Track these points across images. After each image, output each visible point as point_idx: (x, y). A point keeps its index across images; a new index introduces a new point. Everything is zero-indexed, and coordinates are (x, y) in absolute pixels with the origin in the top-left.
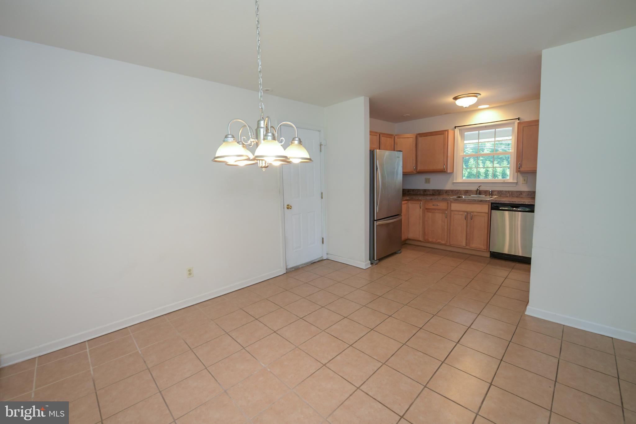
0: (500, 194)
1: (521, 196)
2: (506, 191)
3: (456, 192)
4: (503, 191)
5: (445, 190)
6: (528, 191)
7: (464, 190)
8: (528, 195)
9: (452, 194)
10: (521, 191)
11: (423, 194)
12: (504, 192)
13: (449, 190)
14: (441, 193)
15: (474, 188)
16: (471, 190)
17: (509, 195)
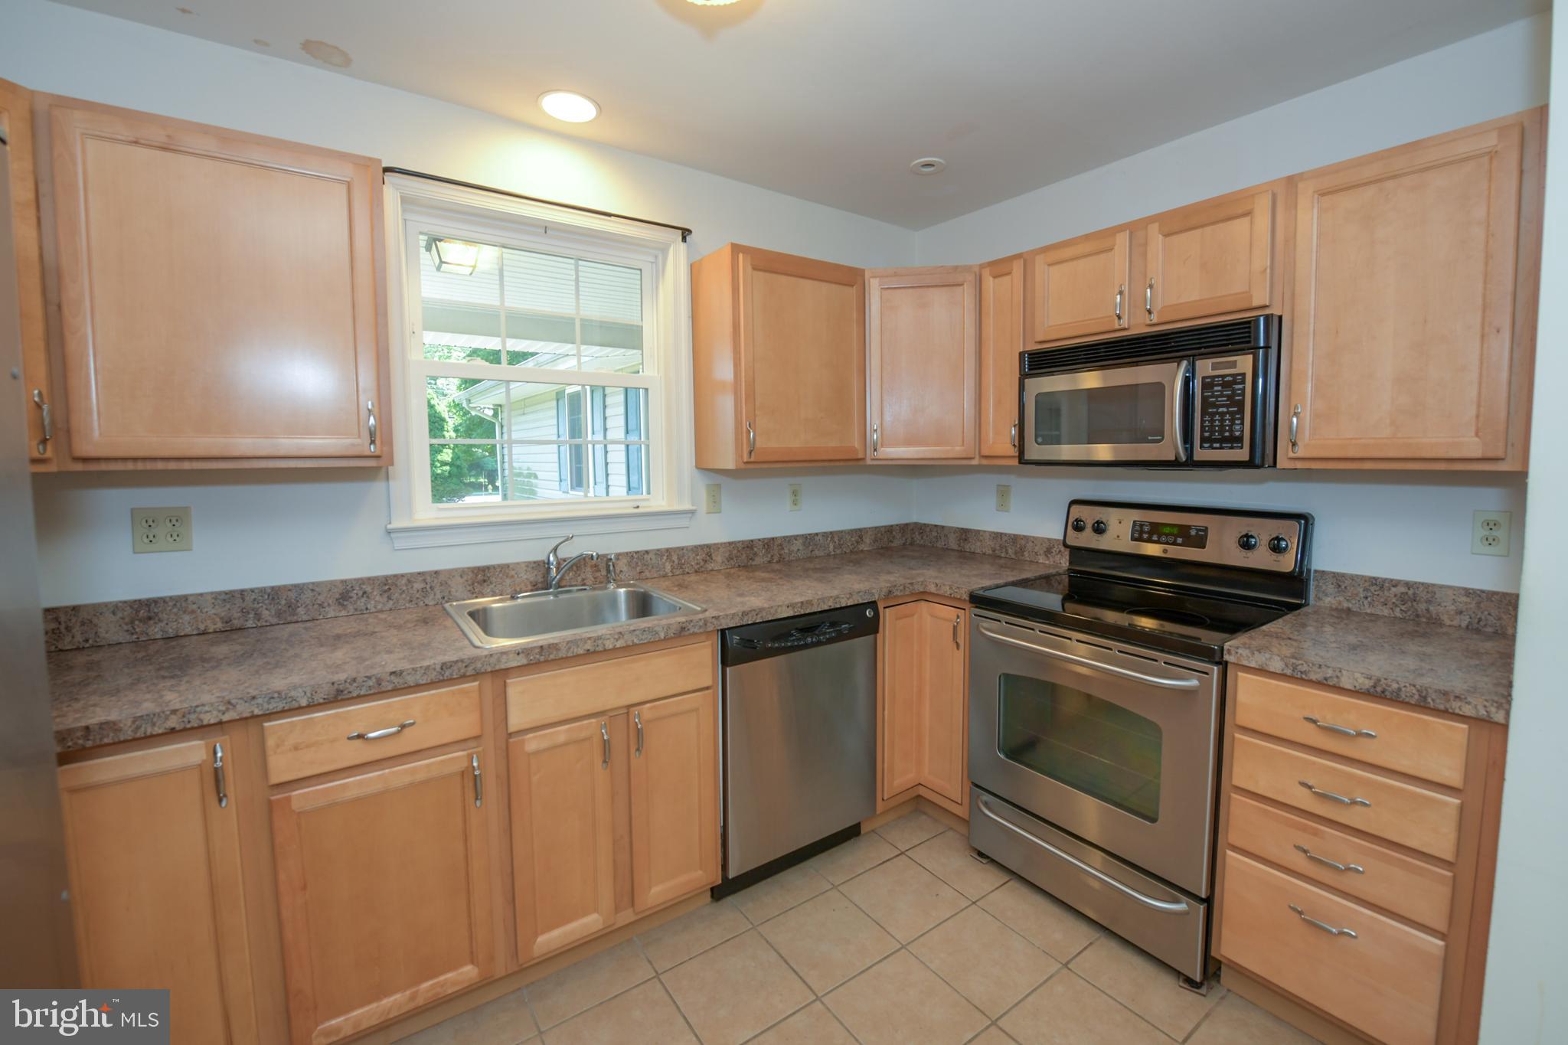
0: (638, 569)
1: (710, 566)
2: (659, 553)
3: (418, 585)
4: (647, 552)
5: (332, 584)
6: (730, 543)
7: (462, 572)
8: (730, 559)
9: (391, 603)
10: (708, 546)
11: (128, 638)
12: (653, 557)
13: (361, 581)
14: (301, 611)
15: (537, 551)
16: (508, 566)
17: (673, 568)
